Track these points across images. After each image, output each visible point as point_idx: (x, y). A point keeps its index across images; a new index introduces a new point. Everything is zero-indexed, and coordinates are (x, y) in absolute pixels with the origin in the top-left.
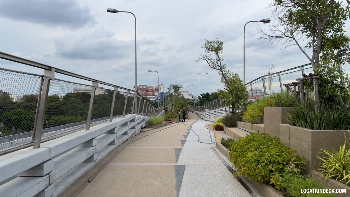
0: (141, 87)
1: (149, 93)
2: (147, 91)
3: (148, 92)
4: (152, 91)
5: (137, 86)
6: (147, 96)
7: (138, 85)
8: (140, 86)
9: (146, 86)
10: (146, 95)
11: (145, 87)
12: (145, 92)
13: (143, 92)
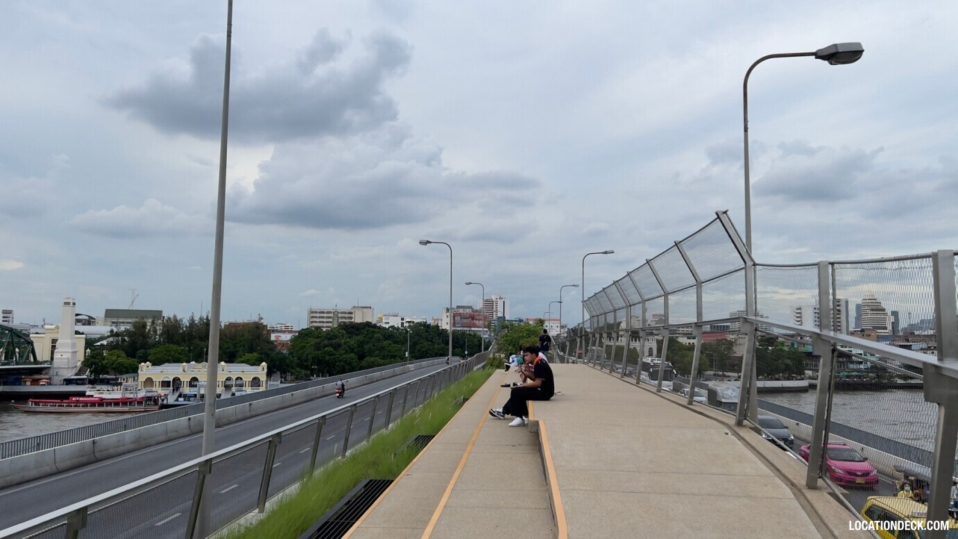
0: (461, 311)
1: (477, 322)
2: (473, 318)
3: (475, 321)
4: (482, 318)
5: (454, 309)
6: (473, 329)
7: (454, 306)
8: (458, 307)
9: (470, 307)
10: (470, 327)
11: (468, 311)
12: (468, 321)
13: (465, 321)
